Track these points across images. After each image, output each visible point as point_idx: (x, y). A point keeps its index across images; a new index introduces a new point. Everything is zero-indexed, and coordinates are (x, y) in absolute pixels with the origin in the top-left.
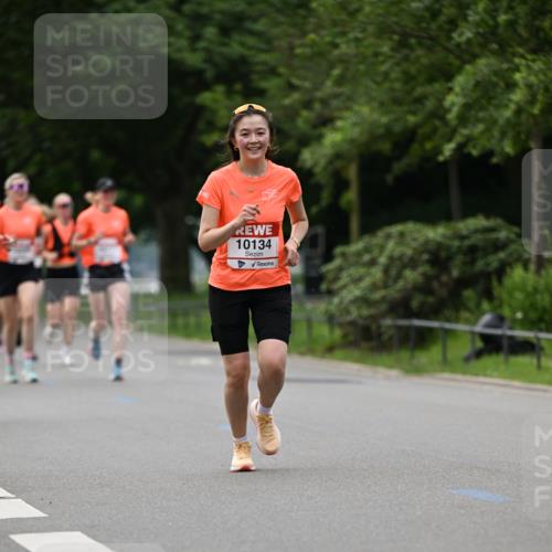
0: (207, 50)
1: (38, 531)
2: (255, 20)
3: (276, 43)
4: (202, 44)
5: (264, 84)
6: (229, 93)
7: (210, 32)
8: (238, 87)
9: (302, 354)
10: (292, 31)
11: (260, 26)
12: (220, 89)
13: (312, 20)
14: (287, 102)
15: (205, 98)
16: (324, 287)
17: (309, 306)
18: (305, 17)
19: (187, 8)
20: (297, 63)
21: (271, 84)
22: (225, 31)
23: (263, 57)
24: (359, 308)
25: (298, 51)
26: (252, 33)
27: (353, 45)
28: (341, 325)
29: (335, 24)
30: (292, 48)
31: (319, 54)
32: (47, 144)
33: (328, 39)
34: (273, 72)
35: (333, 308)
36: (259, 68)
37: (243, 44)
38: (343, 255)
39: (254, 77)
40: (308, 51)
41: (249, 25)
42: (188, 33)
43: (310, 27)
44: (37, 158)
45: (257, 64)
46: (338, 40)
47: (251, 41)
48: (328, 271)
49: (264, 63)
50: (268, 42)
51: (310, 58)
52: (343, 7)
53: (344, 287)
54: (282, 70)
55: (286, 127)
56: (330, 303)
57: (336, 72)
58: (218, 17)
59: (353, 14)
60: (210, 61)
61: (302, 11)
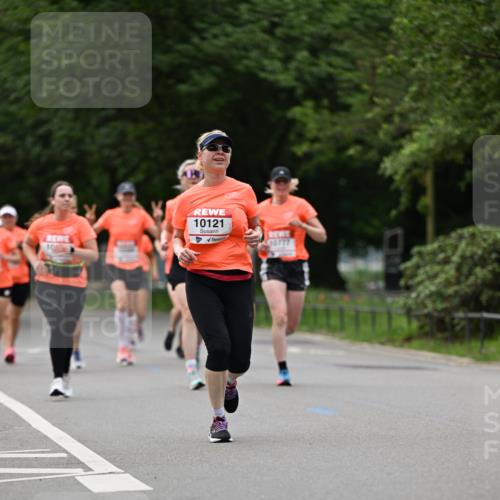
0: (298, 70)
2: (341, 42)
3: (360, 62)
4: (293, 65)
5: (350, 100)
6: (318, 108)
7: (303, 55)
8: (325, 102)
9: (383, 344)
10: (374, 51)
11: (345, 47)
12: (309, 104)
13: (392, 42)
14: (369, 115)
15: (296, 112)
16: (402, 282)
17: (389, 300)
18: (385, 39)
19: (279, 31)
20: (379, 80)
21: (355, 100)
22: (314, 52)
23: (349, 75)
24: (434, 302)
25: (380, 70)
26: (338, 54)
27: (428, 64)
28: (418, 317)
30: (374, 67)
31: (400, 74)
32: (152, 154)
33: (406, 58)
34: (357, 88)
35: (410, 302)
36: (345, 85)
37: (330, 65)
38: (420, 254)
39: (339, 93)
40: (388, 70)
41: (335, 46)
42: (280, 54)
43: (390, 48)
44: (144, 166)
45: (342, 82)
46: (415, 60)
47: (337, 61)
48: (406, 269)
49: (349, 81)
50: (353, 62)
51: (389, 77)
52: (420, 29)
53: (421, 283)
54: (365, 87)
55: (368, 138)
56: (408, 297)
57: (413, 89)
58: (307, 39)
59: (428, 36)
60: (300, 79)
61: (383, 34)
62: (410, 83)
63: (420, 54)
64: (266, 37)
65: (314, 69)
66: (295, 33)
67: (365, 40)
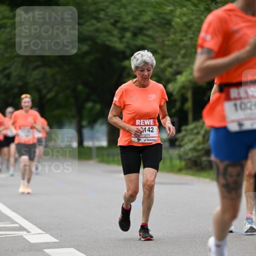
0: (127, 42)
1: (55, 248)
2: (147, 30)
3: (157, 40)
4: (125, 40)
7: (128, 35)
10: (163, 34)
11: (150, 32)
13: (172, 30)
16: (177, 143)
17: (171, 152)
18: (169, 29)
19: (119, 25)
20: (166, 48)
22: (135, 35)
24: (192, 153)
25: (167, 43)
26: (147, 36)
27: (189, 41)
28: (185, 160)
29: (182, 31)
30: (163, 42)
31: (176, 45)
33: (179, 38)
35: (181, 153)
37: (143, 41)
38: (186, 130)
40: (170, 43)
41: (145, 32)
42: (119, 35)
43: (171, 32)
46: (183, 38)
47: (146, 39)
50: (153, 39)
51: (171, 46)
52: (185, 24)
53: (186, 144)
54: (160, 51)
55: (161, 75)
56: (180, 151)
57: (183, 52)
58: (132, 29)
59: (189, 27)
60: (128, 47)
61: (168, 26)
62: (181, 49)
63: (185, 36)
64: (112, 27)
65: (135, 43)
66: (126, 25)
67: (159, 29)
